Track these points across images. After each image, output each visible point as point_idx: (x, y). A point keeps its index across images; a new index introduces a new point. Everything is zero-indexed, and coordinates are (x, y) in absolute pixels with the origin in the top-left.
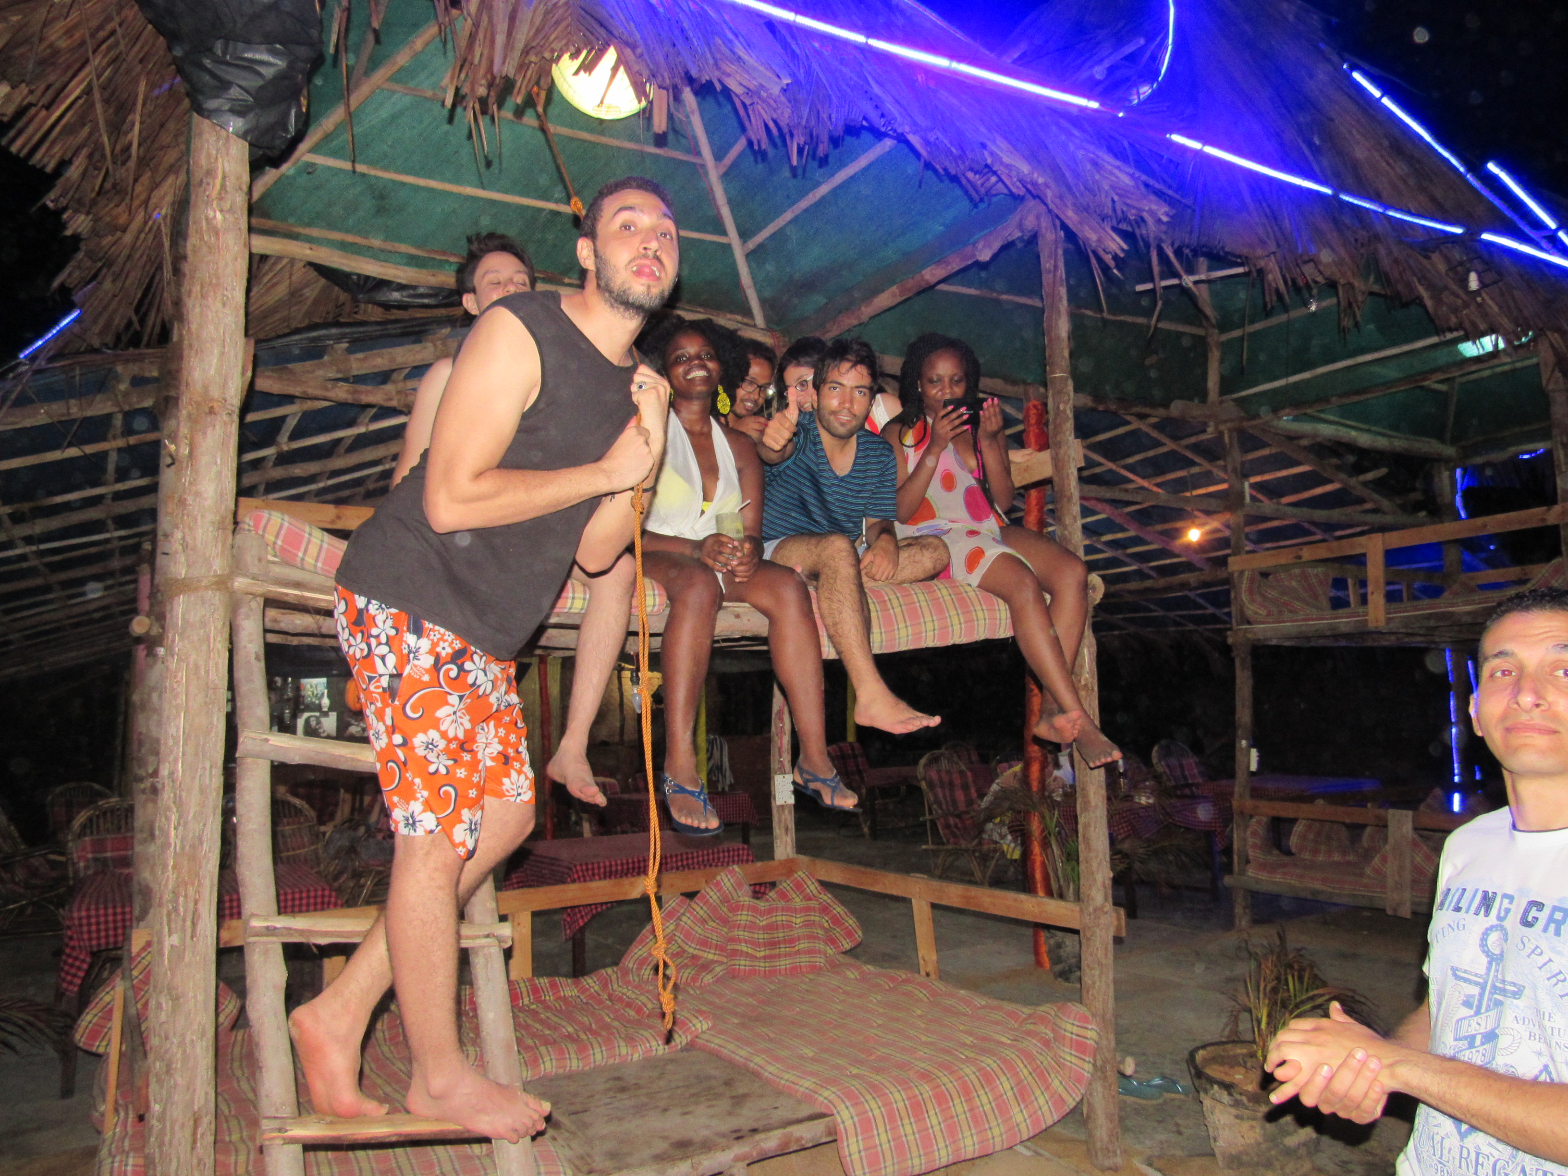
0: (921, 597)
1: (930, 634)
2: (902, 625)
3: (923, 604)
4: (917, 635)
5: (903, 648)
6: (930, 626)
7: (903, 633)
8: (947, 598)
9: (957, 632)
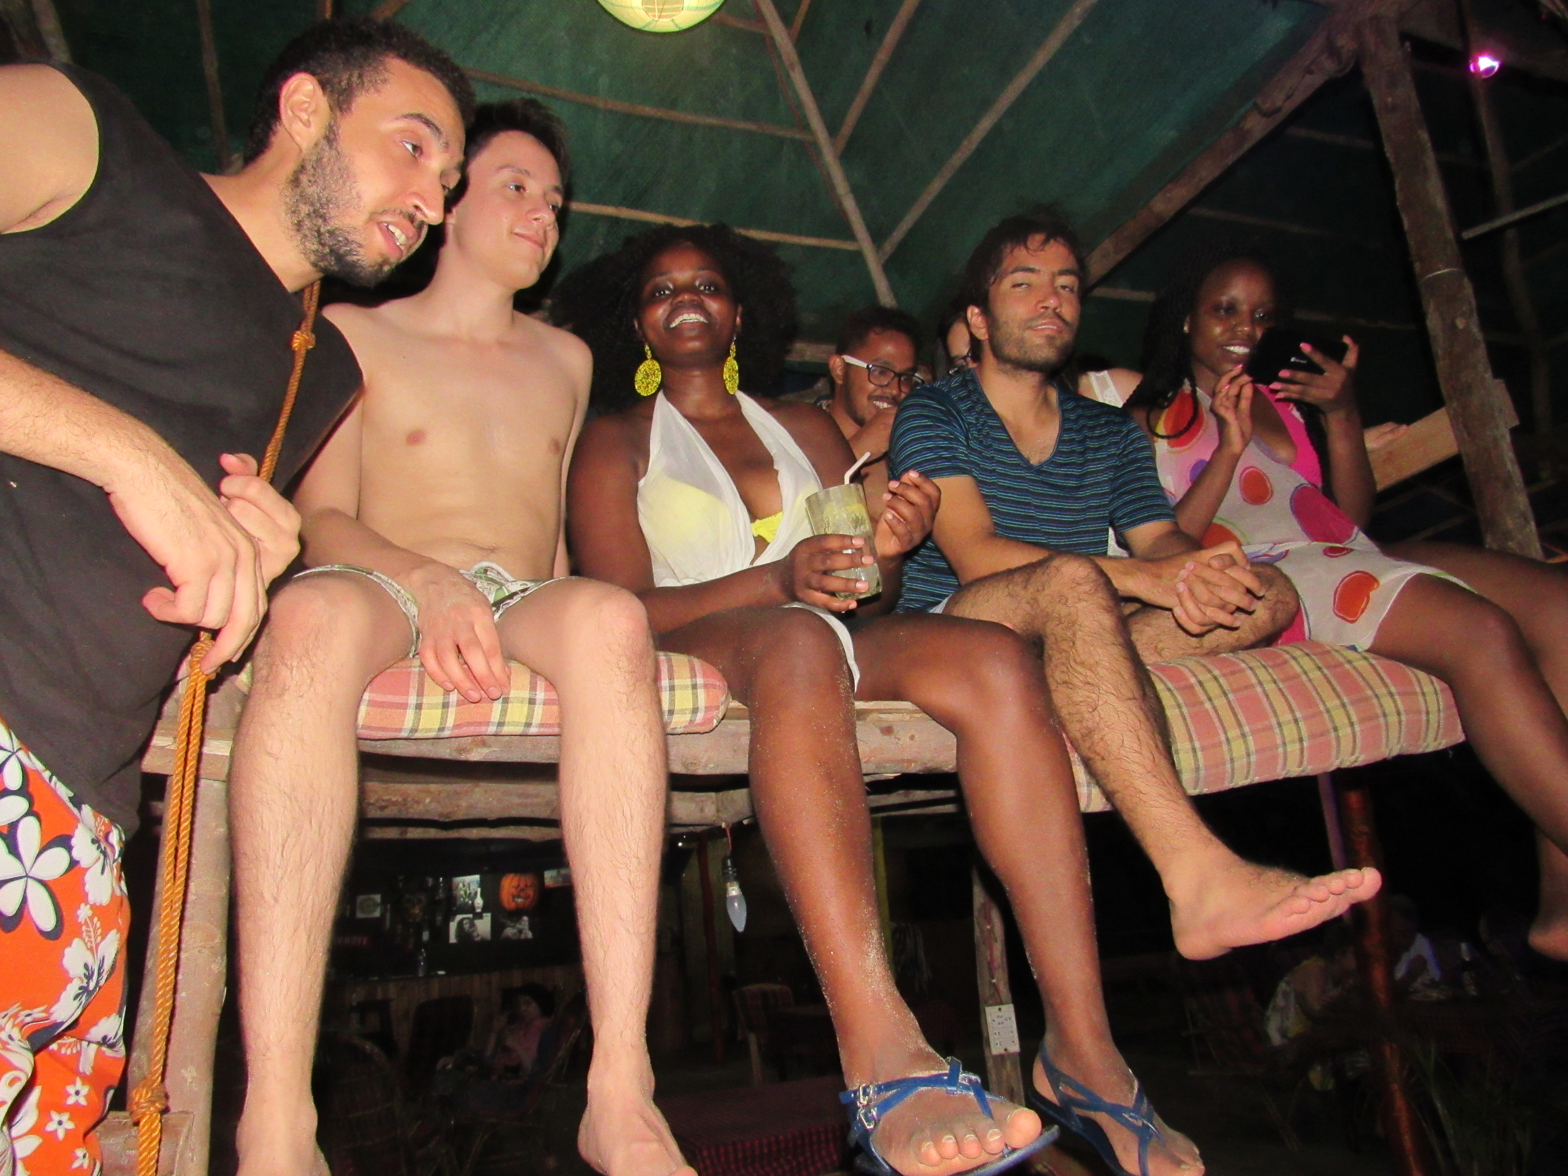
0: (1262, 674)
1: (1293, 748)
2: (1233, 733)
3: (1270, 687)
4: (1267, 751)
5: (1240, 782)
6: (1290, 731)
7: (1238, 748)
8: (1315, 675)
9: (1346, 745)
